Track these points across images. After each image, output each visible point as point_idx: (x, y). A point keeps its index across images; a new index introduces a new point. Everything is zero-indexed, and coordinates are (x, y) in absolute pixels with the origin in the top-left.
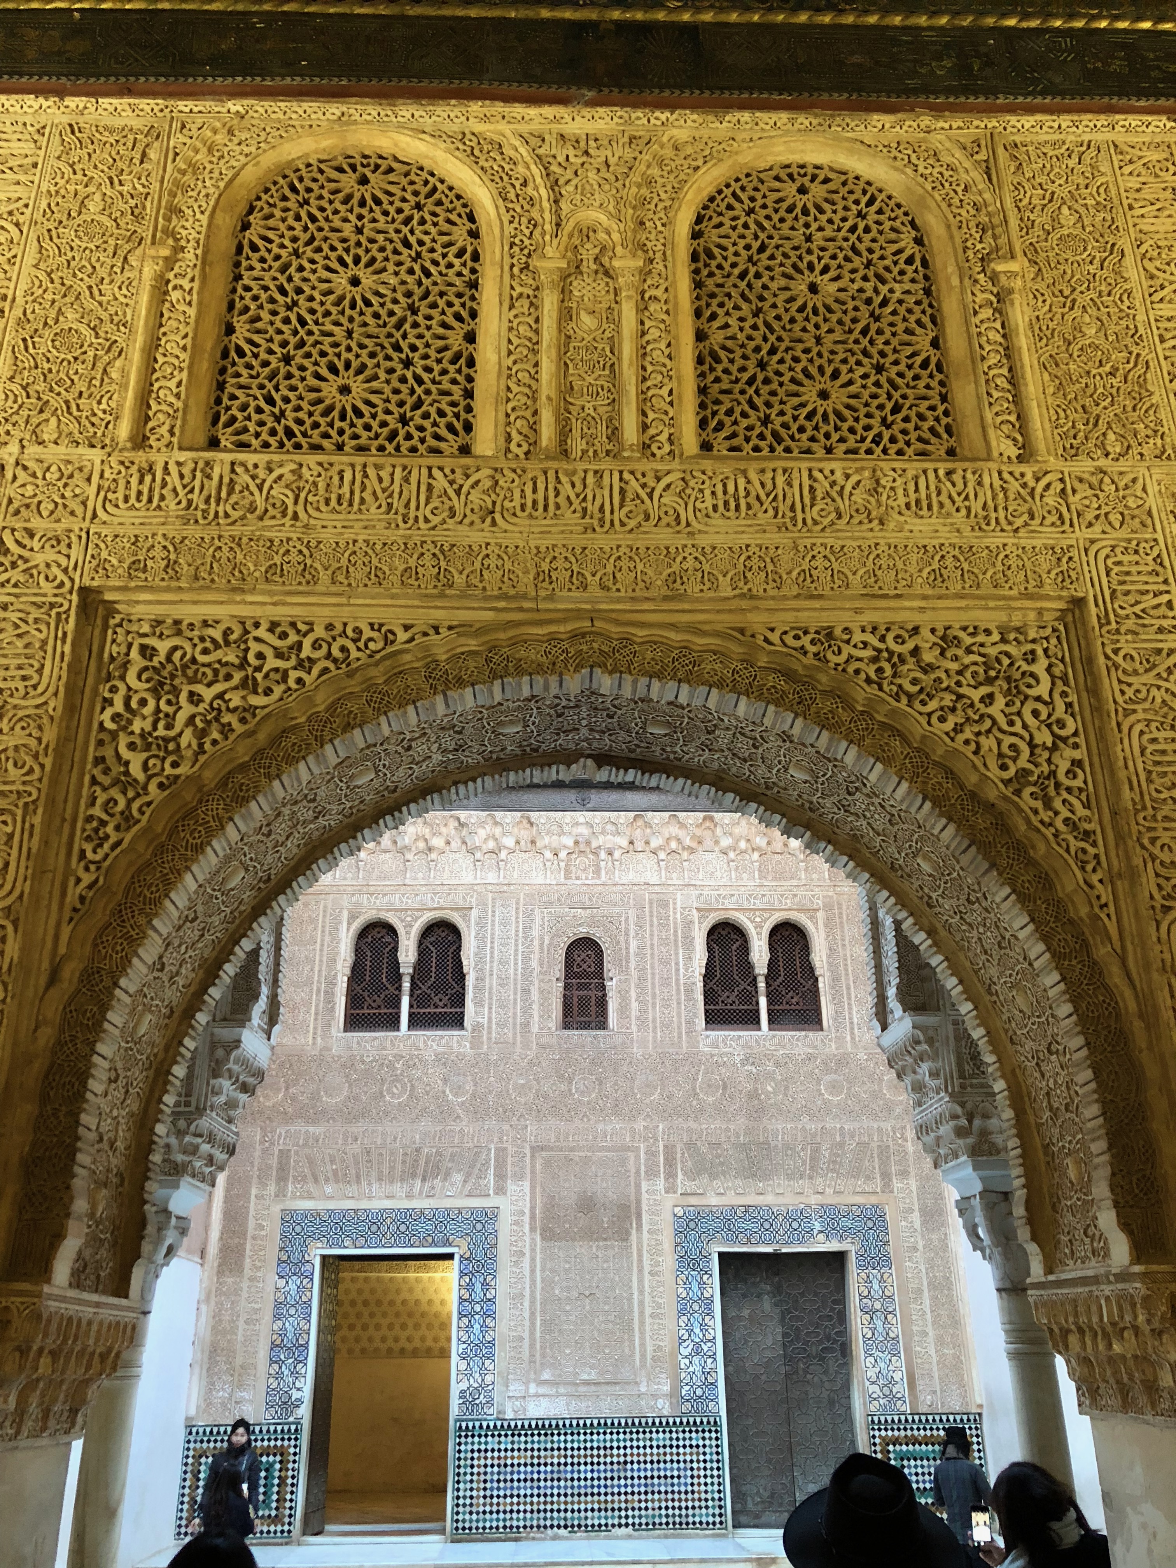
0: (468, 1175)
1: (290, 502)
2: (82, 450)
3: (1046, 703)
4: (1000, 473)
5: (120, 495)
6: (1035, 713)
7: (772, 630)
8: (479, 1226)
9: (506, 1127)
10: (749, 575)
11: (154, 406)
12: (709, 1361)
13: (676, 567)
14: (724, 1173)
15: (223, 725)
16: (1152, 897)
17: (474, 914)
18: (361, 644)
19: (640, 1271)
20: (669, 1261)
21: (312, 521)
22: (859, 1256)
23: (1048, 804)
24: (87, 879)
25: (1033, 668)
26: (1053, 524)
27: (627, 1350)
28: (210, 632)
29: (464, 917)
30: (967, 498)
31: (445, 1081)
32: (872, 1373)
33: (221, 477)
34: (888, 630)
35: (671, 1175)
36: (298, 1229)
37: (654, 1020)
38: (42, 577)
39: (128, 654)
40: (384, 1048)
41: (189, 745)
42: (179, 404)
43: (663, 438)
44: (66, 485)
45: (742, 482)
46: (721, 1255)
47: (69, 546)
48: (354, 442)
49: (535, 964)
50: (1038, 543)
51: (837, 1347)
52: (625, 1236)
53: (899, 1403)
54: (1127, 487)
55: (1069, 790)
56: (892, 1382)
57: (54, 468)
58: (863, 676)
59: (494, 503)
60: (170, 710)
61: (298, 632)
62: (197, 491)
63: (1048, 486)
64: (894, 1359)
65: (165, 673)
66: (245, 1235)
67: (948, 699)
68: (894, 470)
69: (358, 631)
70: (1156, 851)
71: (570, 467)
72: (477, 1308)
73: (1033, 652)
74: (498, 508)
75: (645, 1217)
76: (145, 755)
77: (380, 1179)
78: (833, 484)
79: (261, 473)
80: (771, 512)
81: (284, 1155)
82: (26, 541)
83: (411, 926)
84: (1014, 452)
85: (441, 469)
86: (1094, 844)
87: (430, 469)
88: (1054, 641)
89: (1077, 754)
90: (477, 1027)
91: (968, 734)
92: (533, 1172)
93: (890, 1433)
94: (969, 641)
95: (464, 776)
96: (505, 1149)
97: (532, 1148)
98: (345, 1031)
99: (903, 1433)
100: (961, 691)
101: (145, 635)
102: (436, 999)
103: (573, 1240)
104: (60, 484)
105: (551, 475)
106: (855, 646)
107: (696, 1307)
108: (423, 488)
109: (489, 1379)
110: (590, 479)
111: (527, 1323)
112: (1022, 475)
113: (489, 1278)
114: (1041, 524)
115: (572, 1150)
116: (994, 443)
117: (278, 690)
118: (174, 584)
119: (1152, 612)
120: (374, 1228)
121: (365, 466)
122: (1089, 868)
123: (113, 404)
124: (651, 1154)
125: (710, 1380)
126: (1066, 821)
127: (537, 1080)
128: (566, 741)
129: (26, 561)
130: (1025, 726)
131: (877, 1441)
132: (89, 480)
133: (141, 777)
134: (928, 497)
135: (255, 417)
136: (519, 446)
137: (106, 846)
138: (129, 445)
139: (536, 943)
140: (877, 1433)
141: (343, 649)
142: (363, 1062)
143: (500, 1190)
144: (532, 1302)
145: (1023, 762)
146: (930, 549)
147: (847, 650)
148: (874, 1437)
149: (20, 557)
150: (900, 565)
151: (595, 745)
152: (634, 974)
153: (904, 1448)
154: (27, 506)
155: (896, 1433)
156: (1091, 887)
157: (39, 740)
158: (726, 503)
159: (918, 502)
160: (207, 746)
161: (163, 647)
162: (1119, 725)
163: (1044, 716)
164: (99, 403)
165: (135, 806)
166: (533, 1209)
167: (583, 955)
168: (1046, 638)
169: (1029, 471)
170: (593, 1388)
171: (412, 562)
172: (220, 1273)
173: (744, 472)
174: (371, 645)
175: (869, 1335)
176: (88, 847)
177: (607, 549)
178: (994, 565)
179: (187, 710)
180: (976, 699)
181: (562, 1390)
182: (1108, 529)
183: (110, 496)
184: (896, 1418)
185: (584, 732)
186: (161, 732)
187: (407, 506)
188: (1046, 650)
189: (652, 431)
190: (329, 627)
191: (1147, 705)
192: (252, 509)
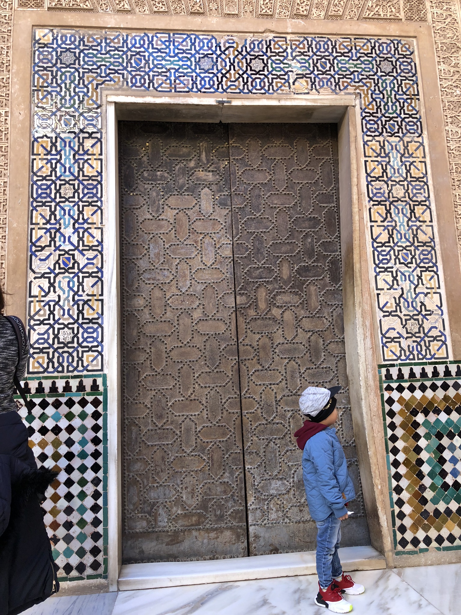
12: (88, 282)
22: (366, 115)
32: (388, 299)
51: (325, 264)
53: (435, 344)
64: (426, 276)
93: (418, 394)
99: (440, 393)
125: (88, 313)
131: (396, 407)
140: (395, 395)
148: (390, 401)
155: (429, 394)
184: (429, 370)
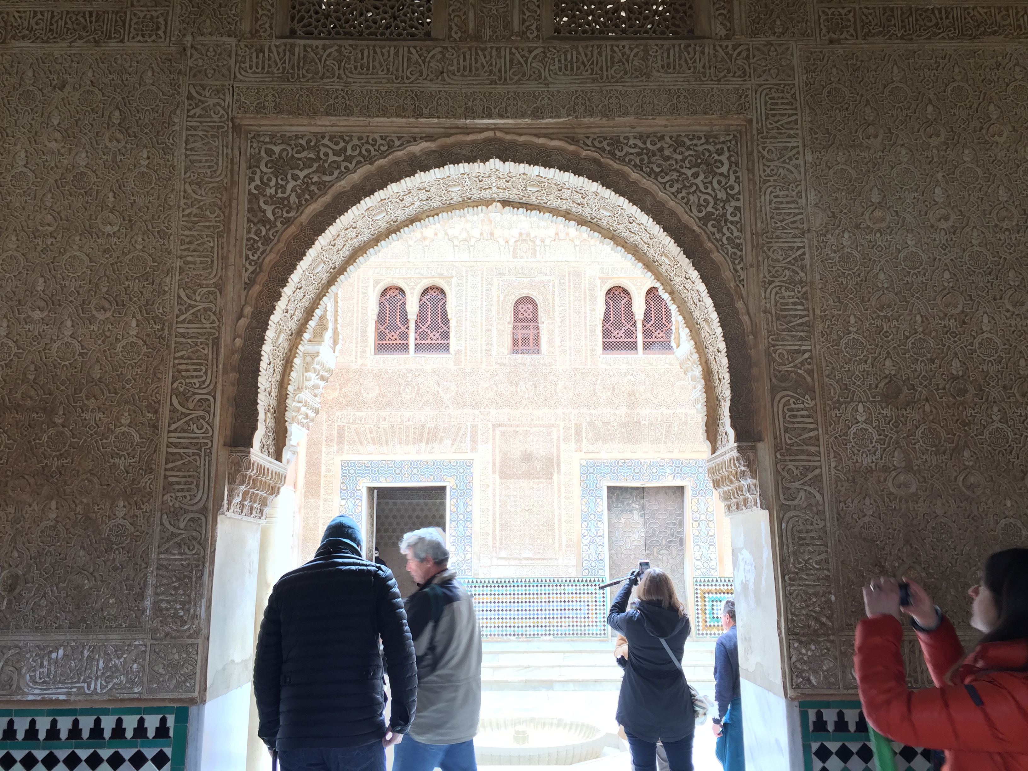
0: (455, 440)
1: (336, 68)
2: (225, 38)
3: (725, 177)
4: (714, 46)
5: (247, 65)
6: (719, 182)
7: (588, 138)
8: (461, 470)
9: (477, 412)
10: (576, 107)
11: (261, 12)
12: (600, 547)
13: (538, 104)
14: (611, 440)
15: (310, 191)
16: (765, 277)
17: (454, 281)
18: (376, 147)
19: (559, 497)
20: (577, 490)
21: (349, 80)
22: (693, 489)
23: (720, 231)
24: (251, 269)
25: (721, 158)
26: (740, 76)
27: (551, 541)
28: (300, 141)
29: (448, 283)
30: (695, 62)
31: (439, 385)
32: (698, 555)
33: (299, 54)
34: (648, 137)
35: (578, 441)
36: (352, 471)
37: (570, 348)
38: (212, 112)
39: (259, 153)
40: (400, 365)
41: (295, 202)
42: (273, 10)
43: (533, 27)
44: (218, 60)
45: (575, 53)
46: (609, 488)
47: (224, 95)
48: (368, 31)
49: (494, 313)
50: (730, 87)
51: (677, 540)
52: (550, 476)
53: (713, 572)
54: (783, 53)
55: (732, 223)
56: (710, 559)
57: (211, 49)
58: (633, 163)
59: (443, 68)
60: (284, 183)
61: (344, 141)
62: (287, 62)
63: (739, 54)
64: (711, 547)
65: (279, 164)
66: (320, 475)
67: (675, 176)
68: (657, 45)
69: (375, 140)
70: (770, 254)
71: (483, 46)
72: (461, 517)
73: (722, 149)
74: (445, 70)
75: (562, 465)
76: (273, 207)
77: (400, 443)
78: (624, 54)
79: (320, 51)
80: (590, 71)
81: (341, 429)
82: (202, 92)
83: (414, 289)
84: (723, 33)
85: (415, 47)
86: (741, 250)
87: (409, 47)
88: (733, 142)
89: (737, 204)
90: (458, 352)
91: (684, 193)
92: (494, 439)
93: (706, 587)
94: (688, 143)
95: (432, 213)
96: (476, 426)
97: (494, 425)
98: (375, 354)
99: (714, 587)
100: (683, 170)
101: (268, 143)
102: (432, 335)
103: (519, 478)
104: (216, 58)
105: (473, 50)
106: (630, 146)
107: (592, 517)
108: (406, 60)
109: (468, 556)
110: (494, 53)
111: (491, 525)
112: (727, 46)
113: (468, 500)
114: (733, 76)
115: (518, 426)
116: (713, 28)
117: (336, 173)
118: (279, 116)
119: (786, 126)
120: (398, 471)
121: (374, 47)
122: (737, 262)
123: (239, 11)
124: (567, 429)
125: (600, 557)
126: (728, 239)
127: (496, 385)
128: (487, 195)
129: (203, 102)
130: (713, 190)
131: (699, 591)
132: (230, 56)
133: (272, 218)
134: (674, 61)
135: (315, 16)
136: (456, 33)
137: (259, 253)
138: (249, 36)
139: (495, 299)
140: (698, 587)
141: (368, 151)
142: (387, 373)
143: (474, 449)
144: (494, 514)
145: (709, 209)
146: (672, 92)
147: (626, 149)
148: (697, 589)
149: (200, 100)
150: (656, 101)
151: (501, 196)
152: (558, 319)
153: (714, 595)
154: (200, 72)
155: (710, 587)
156: (737, 271)
157: (221, 199)
158: (566, 66)
159: (668, 64)
160: (303, 202)
161: (277, 149)
162: (760, 188)
163: (723, 184)
164: (231, 10)
165: (271, 232)
166: (494, 461)
167: (525, 308)
168: (730, 141)
169: (730, 44)
170: (530, 562)
171: (401, 103)
172: (306, 497)
173: (577, 49)
174: (382, 148)
175: (697, 534)
176: (250, 253)
177: (502, 93)
178: (705, 101)
179: (292, 184)
180: (689, 175)
181: (512, 562)
182: (769, 78)
183: (243, 65)
184: (710, 580)
185: (494, 189)
186: (280, 195)
187: (397, 70)
188: (729, 148)
189: (527, 24)
190: (360, 139)
191: (776, 178)
192: (317, 73)
